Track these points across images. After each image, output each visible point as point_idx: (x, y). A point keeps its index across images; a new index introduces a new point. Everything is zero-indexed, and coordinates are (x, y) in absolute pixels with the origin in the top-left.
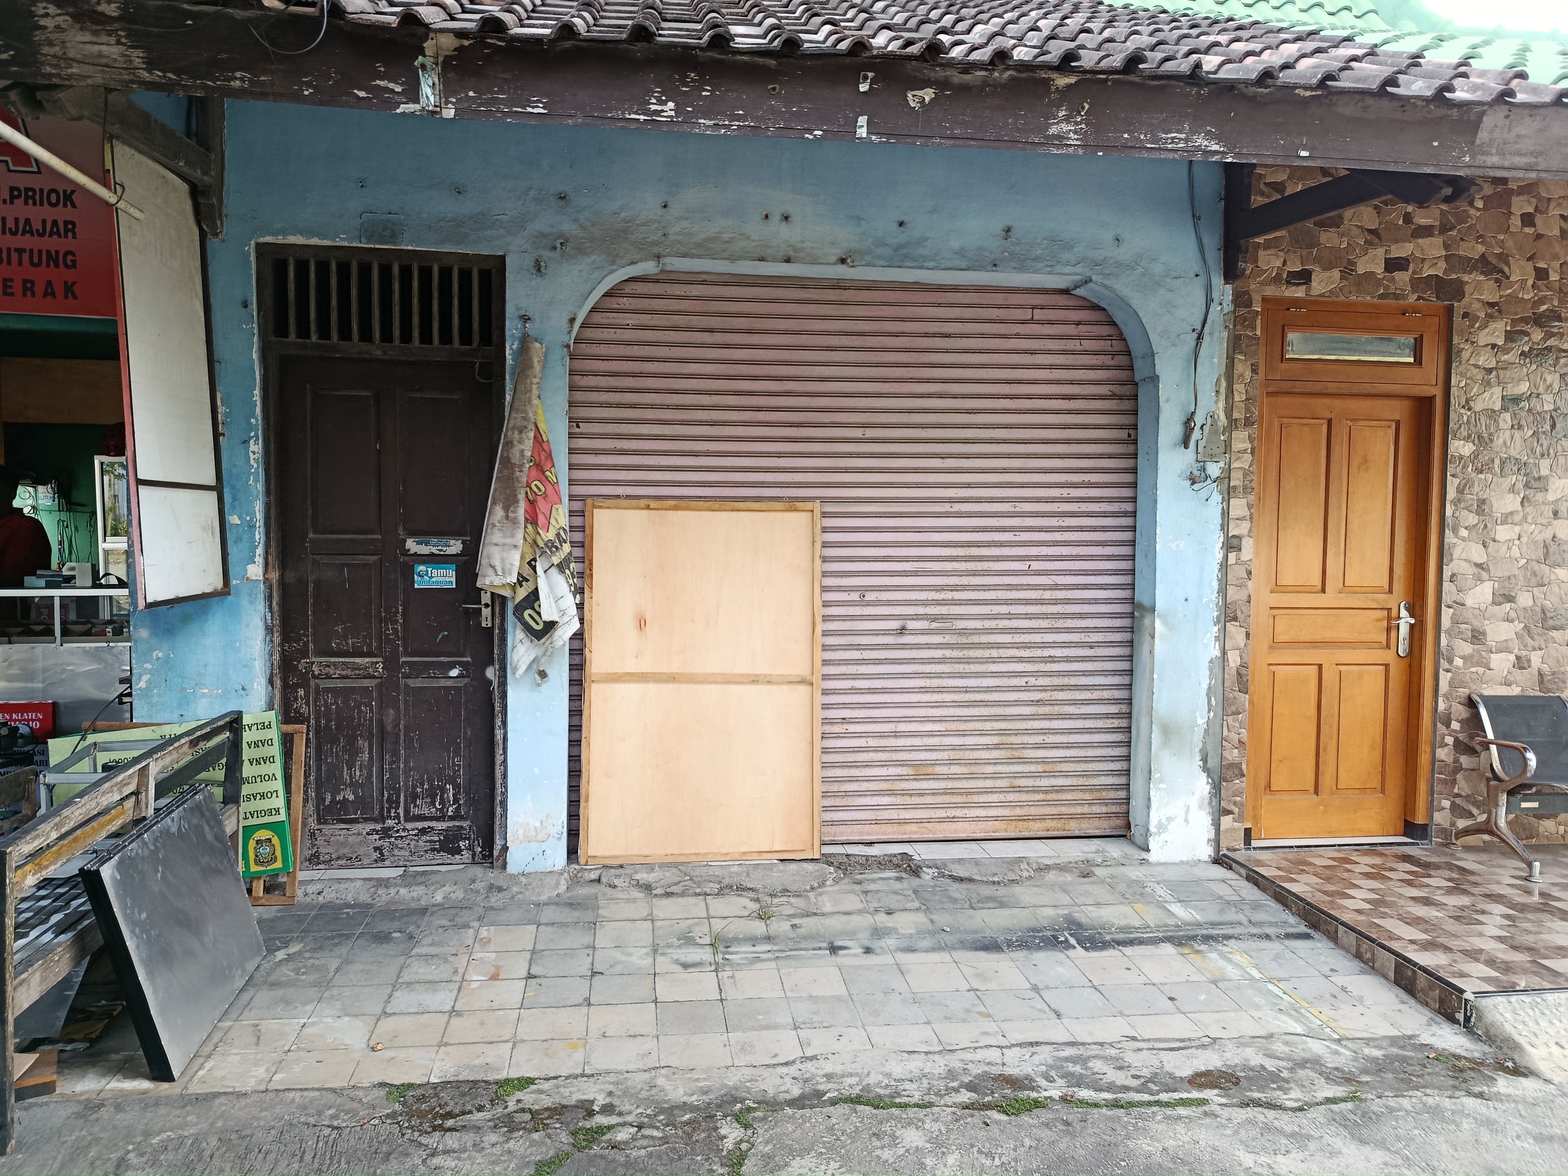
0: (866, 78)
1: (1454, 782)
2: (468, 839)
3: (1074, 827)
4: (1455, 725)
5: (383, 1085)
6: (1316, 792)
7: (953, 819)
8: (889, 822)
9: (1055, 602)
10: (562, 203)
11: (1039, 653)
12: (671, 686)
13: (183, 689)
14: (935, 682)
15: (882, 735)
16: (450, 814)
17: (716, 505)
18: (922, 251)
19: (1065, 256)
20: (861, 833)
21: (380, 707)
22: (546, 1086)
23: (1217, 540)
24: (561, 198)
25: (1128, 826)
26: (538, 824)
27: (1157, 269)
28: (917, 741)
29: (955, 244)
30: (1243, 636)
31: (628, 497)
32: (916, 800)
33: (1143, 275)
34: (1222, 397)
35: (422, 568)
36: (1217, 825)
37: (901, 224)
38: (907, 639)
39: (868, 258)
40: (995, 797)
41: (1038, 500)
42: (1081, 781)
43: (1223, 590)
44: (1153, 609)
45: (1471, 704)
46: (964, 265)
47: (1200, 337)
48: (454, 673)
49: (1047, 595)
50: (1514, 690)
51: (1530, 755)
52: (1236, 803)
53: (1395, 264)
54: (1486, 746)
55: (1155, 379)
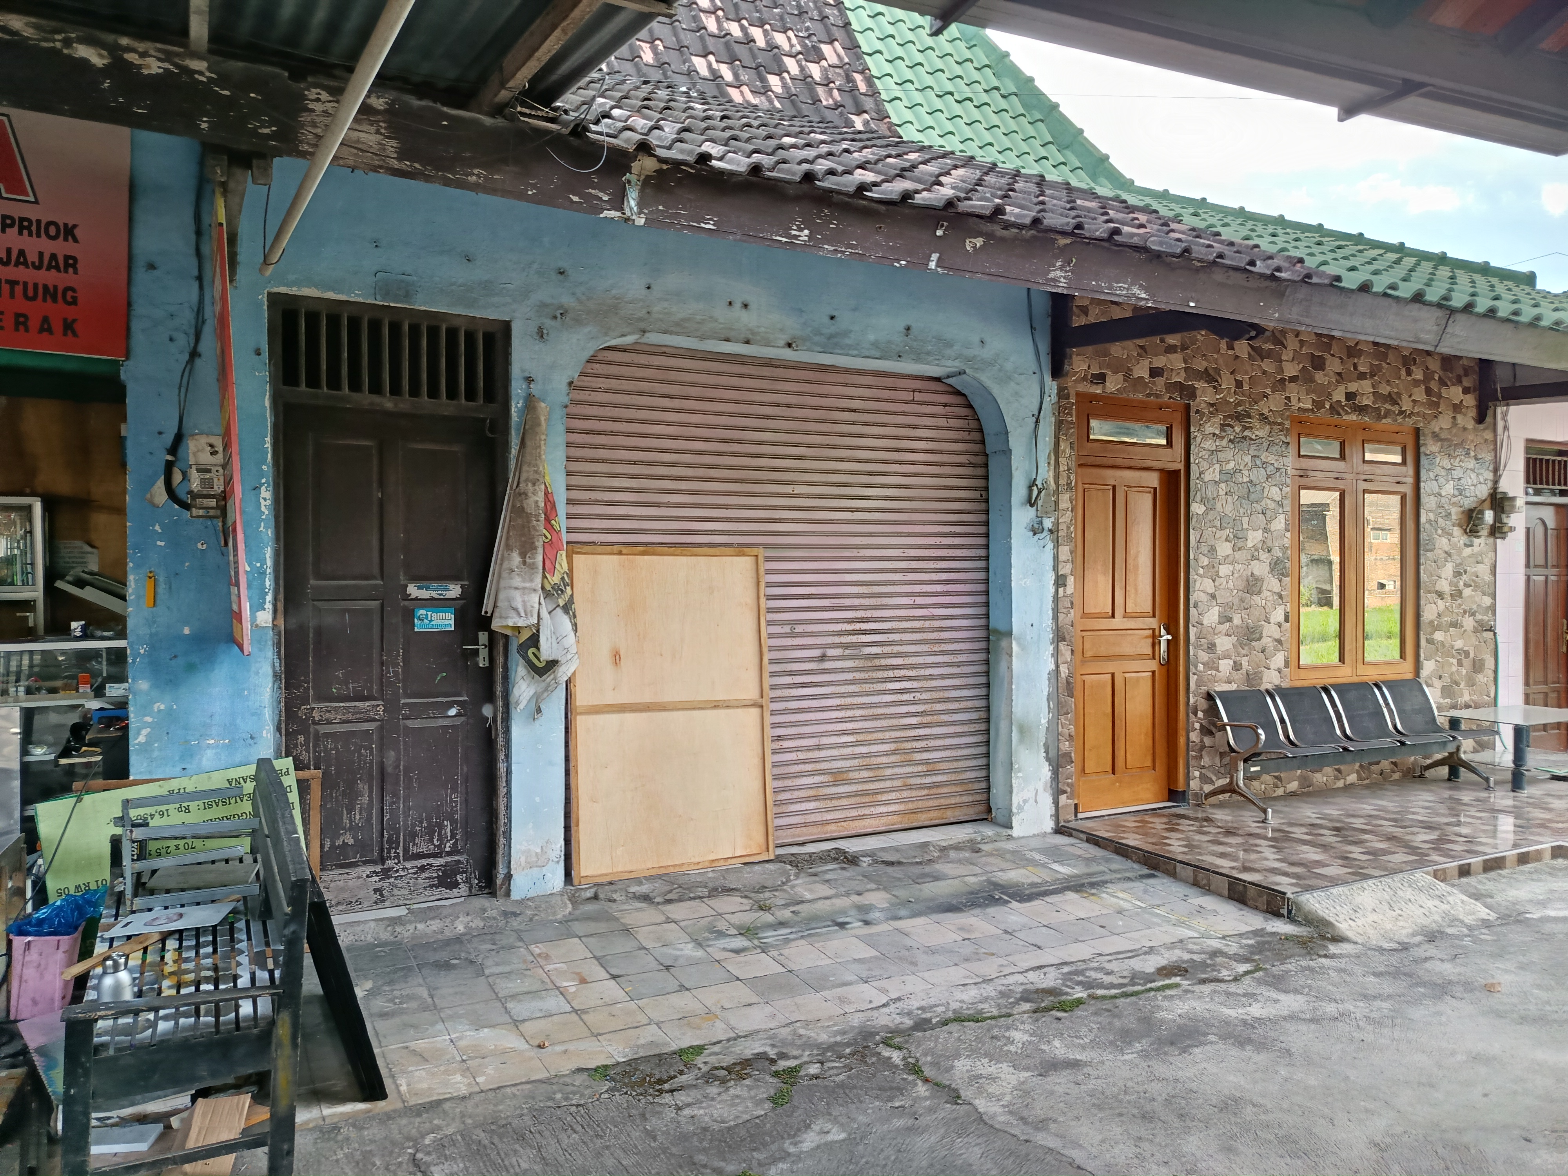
0: (942, 226)
1: (1201, 757)
2: (465, 872)
3: (950, 816)
4: (1200, 714)
5: (580, 1070)
6: (1113, 772)
7: (863, 817)
8: (815, 824)
9: (931, 630)
10: (561, 277)
11: (922, 672)
12: (644, 715)
13: (187, 742)
14: (848, 701)
15: (809, 749)
16: (448, 849)
17: (679, 550)
18: (847, 341)
19: (948, 352)
20: (794, 836)
21: (381, 748)
22: (716, 1048)
23: (1051, 577)
24: (561, 273)
25: (989, 810)
26: (539, 850)
27: (1009, 366)
28: (835, 752)
29: (871, 337)
30: (1069, 652)
31: (603, 544)
32: (835, 803)
33: (1000, 370)
34: (1052, 467)
35: (422, 612)
36: (1056, 802)
37: (832, 318)
38: (828, 665)
39: (808, 344)
40: (893, 796)
41: (920, 547)
42: (953, 777)
43: (1055, 618)
44: (1009, 634)
45: (1209, 697)
46: (878, 355)
47: (1037, 421)
48: (452, 712)
49: (927, 624)
50: (1233, 687)
51: (1260, 731)
52: (1068, 784)
53: (1155, 372)
54: (1223, 728)
55: (1007, 452)
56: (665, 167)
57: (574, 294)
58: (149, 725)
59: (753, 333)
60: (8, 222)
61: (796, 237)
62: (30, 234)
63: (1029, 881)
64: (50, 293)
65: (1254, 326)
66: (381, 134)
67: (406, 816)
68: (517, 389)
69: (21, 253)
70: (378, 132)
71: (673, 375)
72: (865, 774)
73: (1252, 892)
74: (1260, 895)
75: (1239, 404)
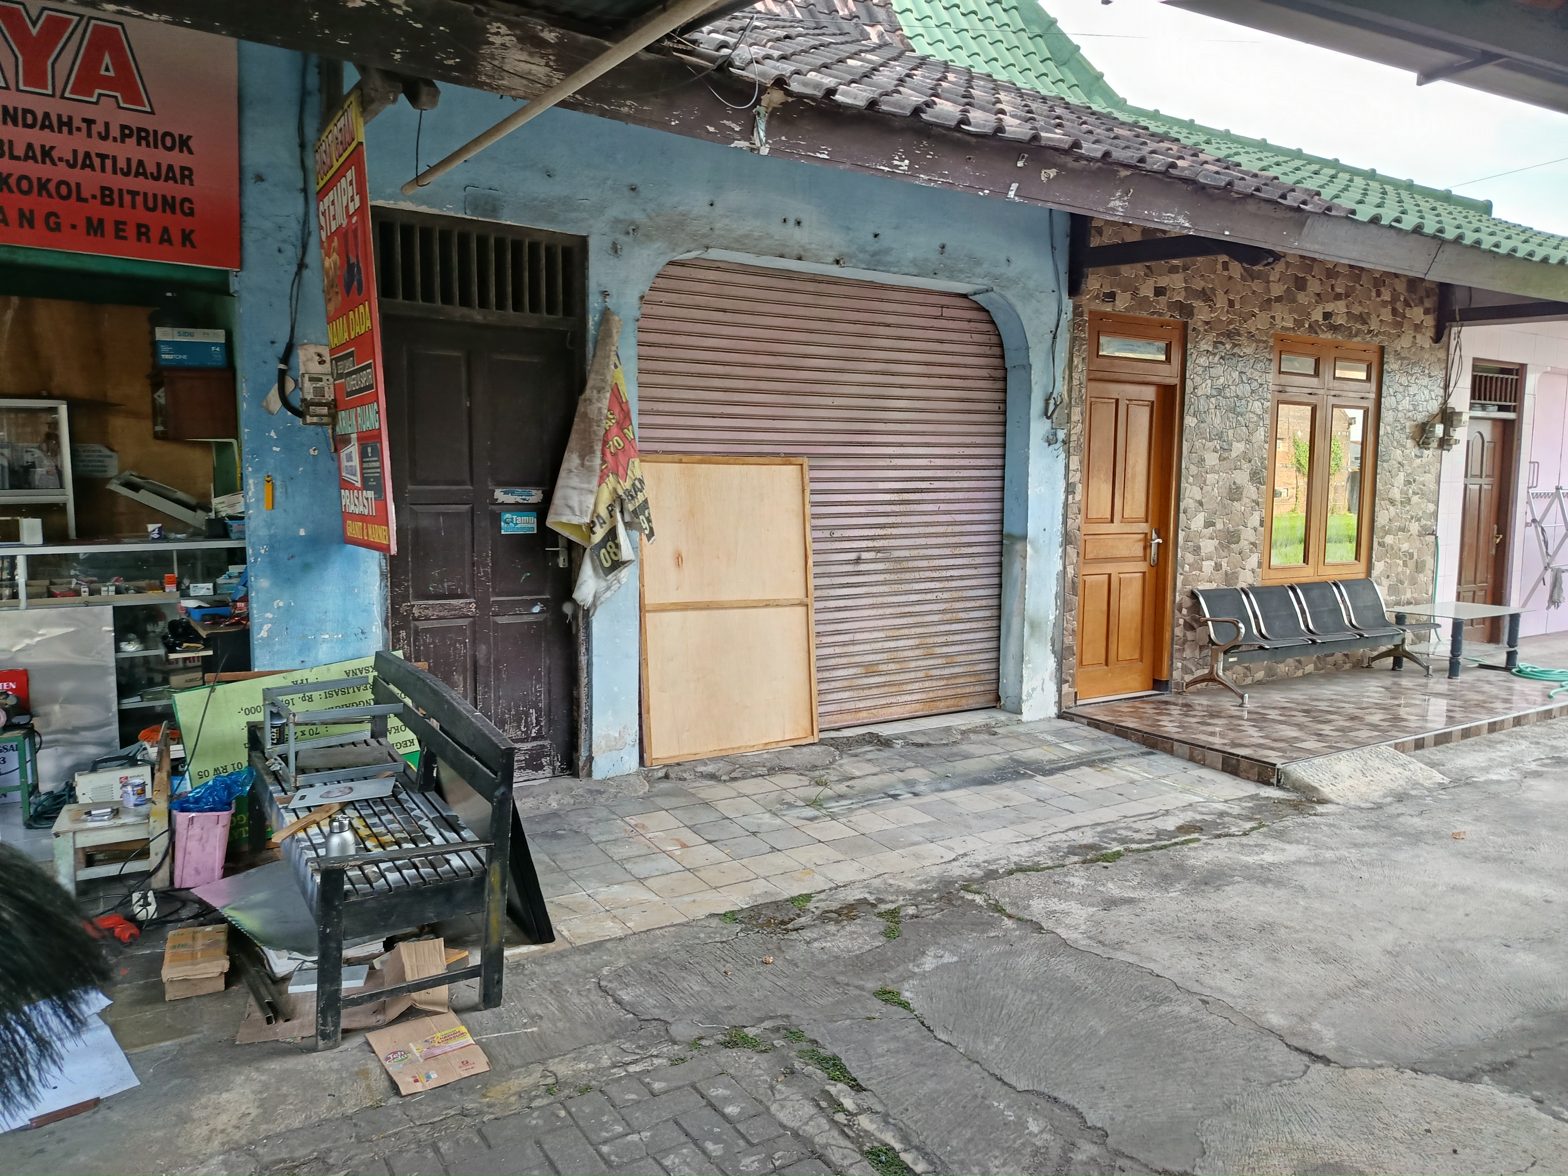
0: (1024, 157)
1: (1184, 650)
2: (549, 756)
3: (964, 703)
4: (1184, 611)
5: (712, 915)
6: (1107, 664)
7: (890, 705)
8: (849, 711)
9: (954, 534)
10: (633, 194)
11: (944, 574)
12: (704, 613)
13: (305, 636)
14: (880, 600)
15: (844, 644)
16: (533, 735)
17: (732, 459)
18: (889, 259)
19: (978, 270)
20: (830, 722)
21: (474, 642)
22: (823, 895)
23: (1062, 485)
24: (633, 189)
25: (998, 699)
26: (617, 735)
27: (1031, 284)
28: (867, 647)
29: (910, 255)
30: (1075, 554)
31: (665, 452)
32: (867, 692)
33: (1023, 288)
34: (1067, 381)
35: (508, 516)
36: (1059, 691)
37: (876, 236)
38: (862, 567)
39: (854, 261)
40: (916, 686)
41: (945, 457)
42: (969, 669)
43: (1065, 523)
44: (1024, 538)
45: (1193, 595)
46: (915, 272)
47: (1055, 337)
48: (536, 609)
49: (950, 529)
50: (1213, 586)
51: (1241, 625)
52: (1070, 675)
53: (1159, 291)
54: (1205, 623)
55: (1027, 367)
56: (790, 100)
57: (644, 210)
58: (270, 621)
59: (805, 250)
60: (127, 132)
61: (897, 167)
62: (148, 145)
63: (1047, 758)
64: (169, 204)
65: (1270, 252)
66: (550, 67)
67: (497, 705)
68: (594, 303)
69: (141, 163)
70: (547, 65)
71: (727, 290)
72: (892, 666)
73: (1244, 764)
74: (1252, 767)
75: (1231, 322)
